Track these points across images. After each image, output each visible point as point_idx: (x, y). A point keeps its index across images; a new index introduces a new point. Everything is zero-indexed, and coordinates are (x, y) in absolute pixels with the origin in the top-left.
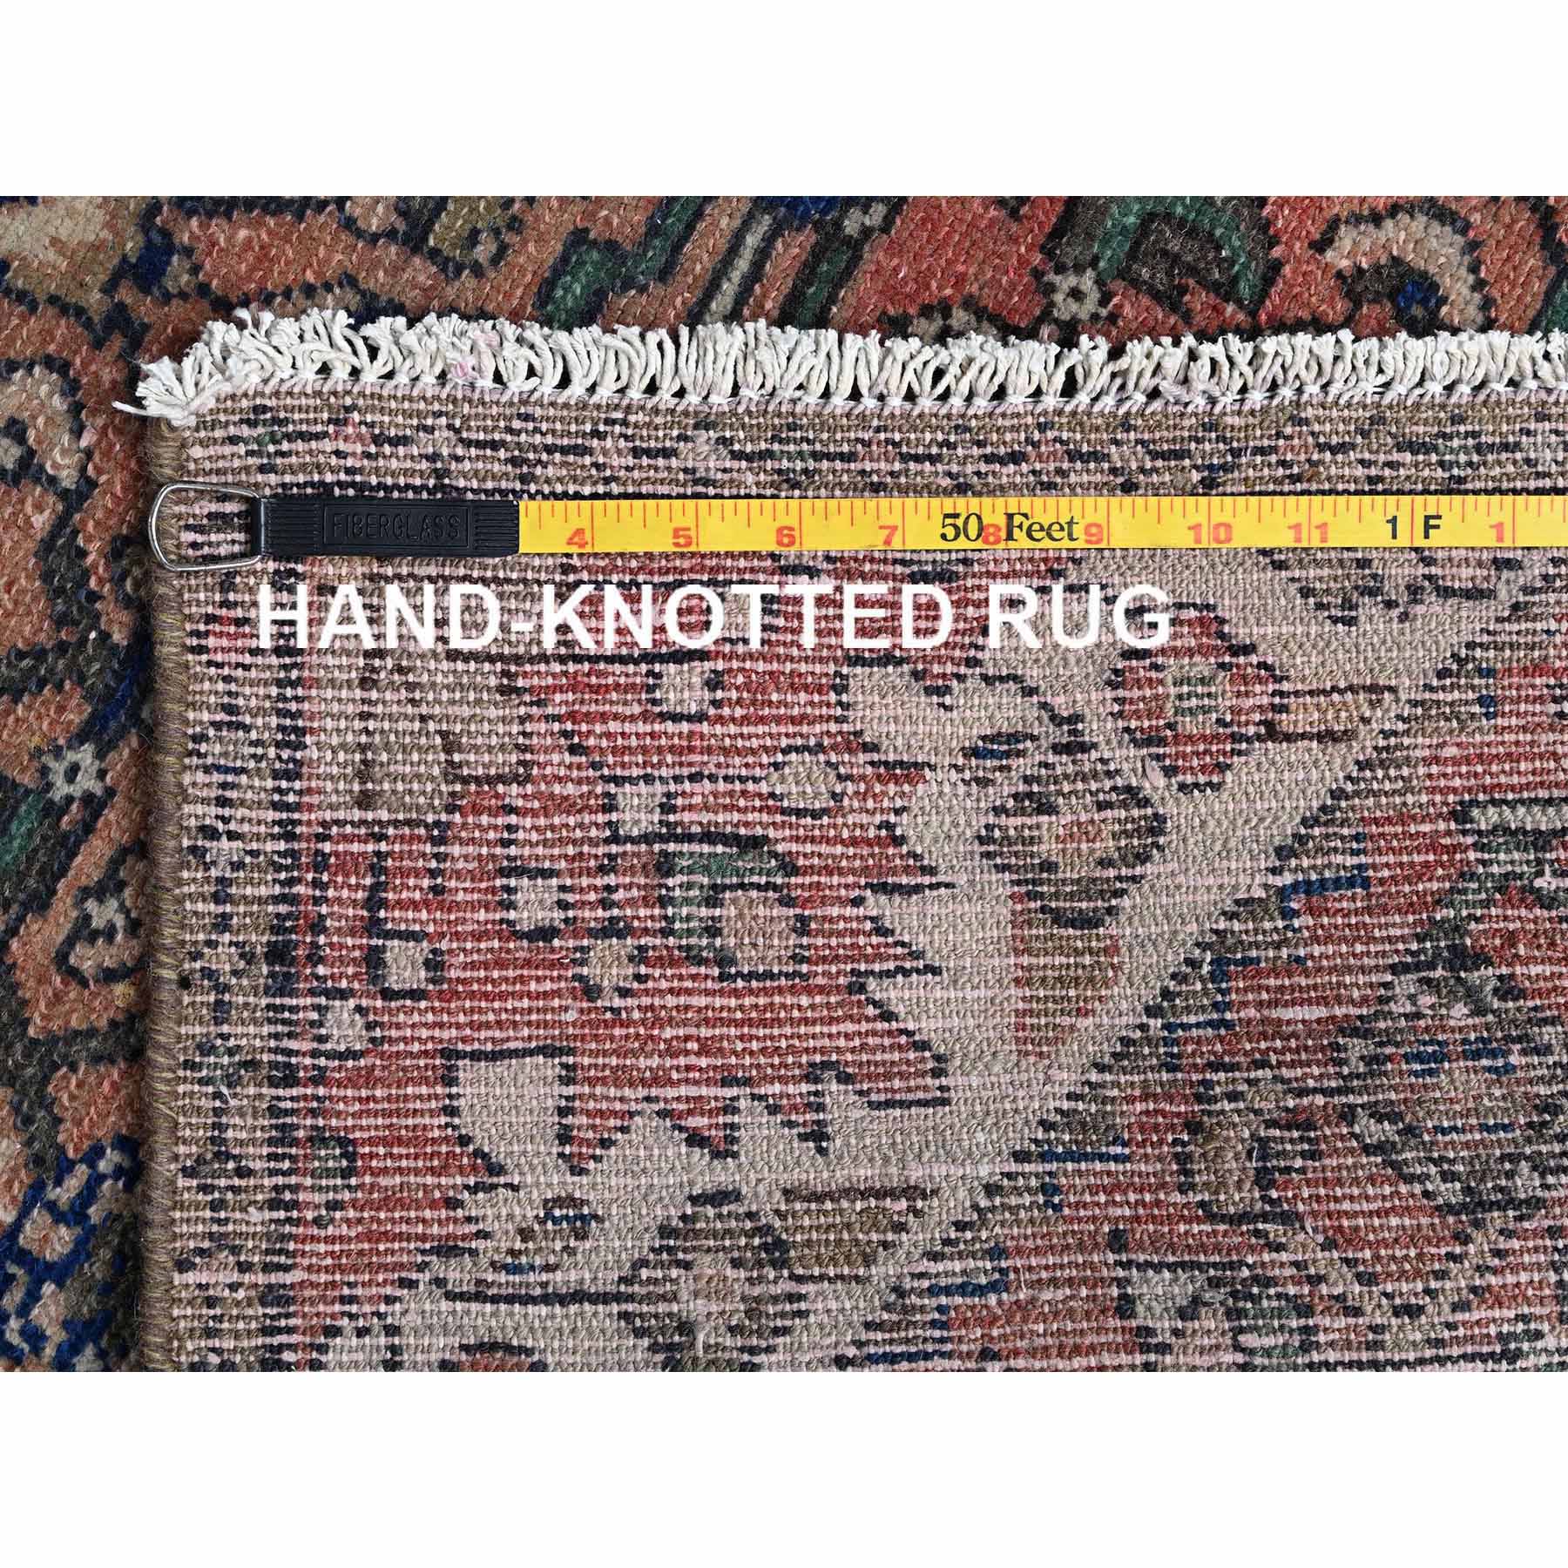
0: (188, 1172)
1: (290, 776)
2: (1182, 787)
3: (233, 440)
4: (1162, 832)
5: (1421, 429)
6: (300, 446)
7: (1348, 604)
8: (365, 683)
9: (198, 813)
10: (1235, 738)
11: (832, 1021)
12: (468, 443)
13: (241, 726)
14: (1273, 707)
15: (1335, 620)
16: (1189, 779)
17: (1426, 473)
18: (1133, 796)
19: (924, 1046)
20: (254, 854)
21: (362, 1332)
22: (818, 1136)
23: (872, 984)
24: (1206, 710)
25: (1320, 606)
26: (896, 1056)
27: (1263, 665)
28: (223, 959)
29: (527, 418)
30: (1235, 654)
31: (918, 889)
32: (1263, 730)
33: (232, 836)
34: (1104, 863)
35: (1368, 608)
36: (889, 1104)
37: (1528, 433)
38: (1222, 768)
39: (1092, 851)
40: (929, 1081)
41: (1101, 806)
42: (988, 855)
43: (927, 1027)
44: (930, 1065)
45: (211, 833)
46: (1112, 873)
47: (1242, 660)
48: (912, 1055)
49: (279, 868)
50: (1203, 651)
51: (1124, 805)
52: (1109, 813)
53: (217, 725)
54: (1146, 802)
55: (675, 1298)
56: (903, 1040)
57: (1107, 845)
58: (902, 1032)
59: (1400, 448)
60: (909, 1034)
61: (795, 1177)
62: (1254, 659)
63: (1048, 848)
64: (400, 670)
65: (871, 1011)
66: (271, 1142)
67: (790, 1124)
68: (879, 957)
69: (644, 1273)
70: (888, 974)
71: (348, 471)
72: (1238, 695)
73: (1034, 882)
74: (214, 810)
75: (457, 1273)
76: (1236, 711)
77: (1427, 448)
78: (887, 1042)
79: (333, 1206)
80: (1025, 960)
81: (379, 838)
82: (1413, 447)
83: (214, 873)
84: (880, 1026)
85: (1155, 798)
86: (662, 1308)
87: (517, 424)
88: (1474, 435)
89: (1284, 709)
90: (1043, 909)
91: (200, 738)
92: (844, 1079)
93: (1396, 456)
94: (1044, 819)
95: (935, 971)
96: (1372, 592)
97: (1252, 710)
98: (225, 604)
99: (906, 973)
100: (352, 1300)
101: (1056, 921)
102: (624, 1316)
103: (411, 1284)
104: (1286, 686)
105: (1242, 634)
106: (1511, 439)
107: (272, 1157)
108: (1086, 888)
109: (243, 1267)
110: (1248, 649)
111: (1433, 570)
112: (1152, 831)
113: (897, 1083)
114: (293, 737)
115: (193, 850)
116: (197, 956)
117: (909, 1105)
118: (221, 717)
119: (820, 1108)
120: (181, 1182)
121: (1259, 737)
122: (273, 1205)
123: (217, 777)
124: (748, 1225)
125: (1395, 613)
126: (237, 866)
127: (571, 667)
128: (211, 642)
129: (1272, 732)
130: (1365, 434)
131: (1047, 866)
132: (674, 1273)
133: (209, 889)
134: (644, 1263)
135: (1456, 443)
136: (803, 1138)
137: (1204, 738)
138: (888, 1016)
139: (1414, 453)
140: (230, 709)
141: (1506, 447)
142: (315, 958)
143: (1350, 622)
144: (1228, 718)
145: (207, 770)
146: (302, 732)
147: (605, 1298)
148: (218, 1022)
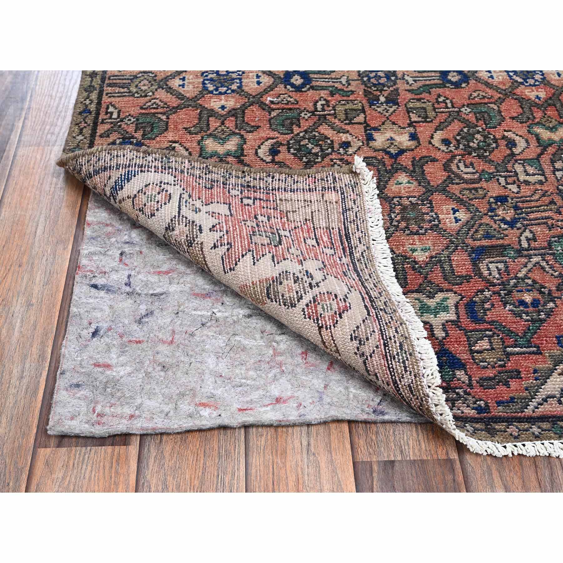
0: (207, 166)
1: (285, 190)
2: (304, 309)
3: (351, 181)
4: (292, 307)
5: (406, 347)
6: (351, 190)
7: (356, 338)
8: (305, 201)
9: (277, 176)
10: (318, 319)
11: (242, 246)
12: (356, 213)
13: (294, 183)
14: (326, 326)
15: (351, 335)
16: (306, 310)
17: (395, 350)
18: (300, 298)
19: (236, 264)
20: (269, 184)
21: (175, 181)
22: (215, 247)
23: (251, 253)
24: (324, 310)
25: (354, 331)
26: (234, 259)
27: (337, 321)
28: (248, 178)
29: (363, 221)
30: (339, 314)
31: (274, 261)
32: (321, 325)
33: (272, 181)
34: (283, 296)
35: (355, 343)
36: (223, 260)
37: (411, 373)
38: (310, 318)
39: (285, 292)
40: (229, 267)
41: (297, 292)
42: (283, 272)
43: (240, 264)
44: (232, 267)
45: (273, 178)
46: (281, 297)
47: (338, 316)
48: (234, 262)
49: (266, 188)
50: (339, 308)
51: (298, 296)
52: (295, 294)
53: (294, 180)
54: (298, 301)
55: (179, 224)
56: (237, 260)
57: (287, 296)
58: (239, 259)
59: (400, 343)
60: (239, 261)
61: (205, 244)
62: (338, 319)
63: (285, 282)
64: (308, 205)
65: (244, 253)
66: (212, 179)
67: (217, 241)
68: (257, 254)
69: (184, 219)
70: (253, 256)
71: (347, 197)
72: (329, 317)
73: (277, 281)
74: (277, 178)
75: (186, 196)
76: (324, 317)
77: (401, 349)
78: (237, 256)
79: (199, 184)
80: (258, 283)
81: (274, 201)
82: (401, 346)
83: (265, 178)
84: (241, 255)
85: (300, 303)
86: (177, 223)
87: (361, 220)
88: (407, 359)
89: (327, 329)
90: (270, 285)
91: (292, 177)
92: (228, 250)
93: (398, 342)
94: (293, 281)
95: (254, 264)
96: (360, 344)
97: (325, 321)
98: (318, 180)
99: (253, 259)
100: (181, 181)
101: (268, 288)
102: (175, 218)
103: (184, 189)
104: (332, 327)
105: (344, 315)
106: (408, 369)
107: (209, 179)
108: (276, 293)
109: (188, 169)
110: (341, 317)
111: (369, 358)
112: (292, 304)
113: (227, 260)
114: (292, 191)
115: (270, 175)
116: (248, 175)
117: (223, 265)
118: (296, 180)
119: (221, 245)
120: (205, 165)
121: (319, 324)
122: (200, 176)
123: (284, 179)
124: (195, 236)
125: (356, 351)
126: (267, 182)
127: (312, 228)
128: (310, 178)
129: (320, 328)
130: (402, 335)
131: (281, 283)
132: (184, 224)
133: (262, 177)
134: (186, 218)
135: (404, 355)
136: (215, 244)
137: (316, 311)
138: (243, 256)
139: (399, 346)
140: (297, 182)
141: (405, 367)
142: (248, 191)
143: (351, 339)
144: (322, 316)
145: (285, 178)
146: (294, 192)
147: (179, 213)
148: (235, 177)
